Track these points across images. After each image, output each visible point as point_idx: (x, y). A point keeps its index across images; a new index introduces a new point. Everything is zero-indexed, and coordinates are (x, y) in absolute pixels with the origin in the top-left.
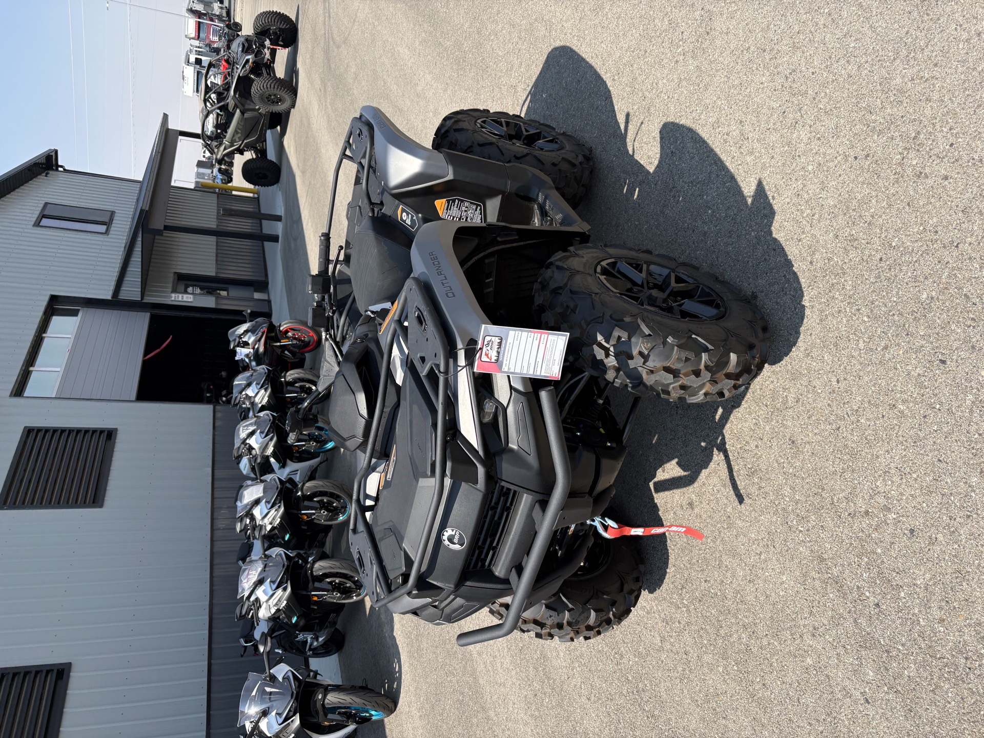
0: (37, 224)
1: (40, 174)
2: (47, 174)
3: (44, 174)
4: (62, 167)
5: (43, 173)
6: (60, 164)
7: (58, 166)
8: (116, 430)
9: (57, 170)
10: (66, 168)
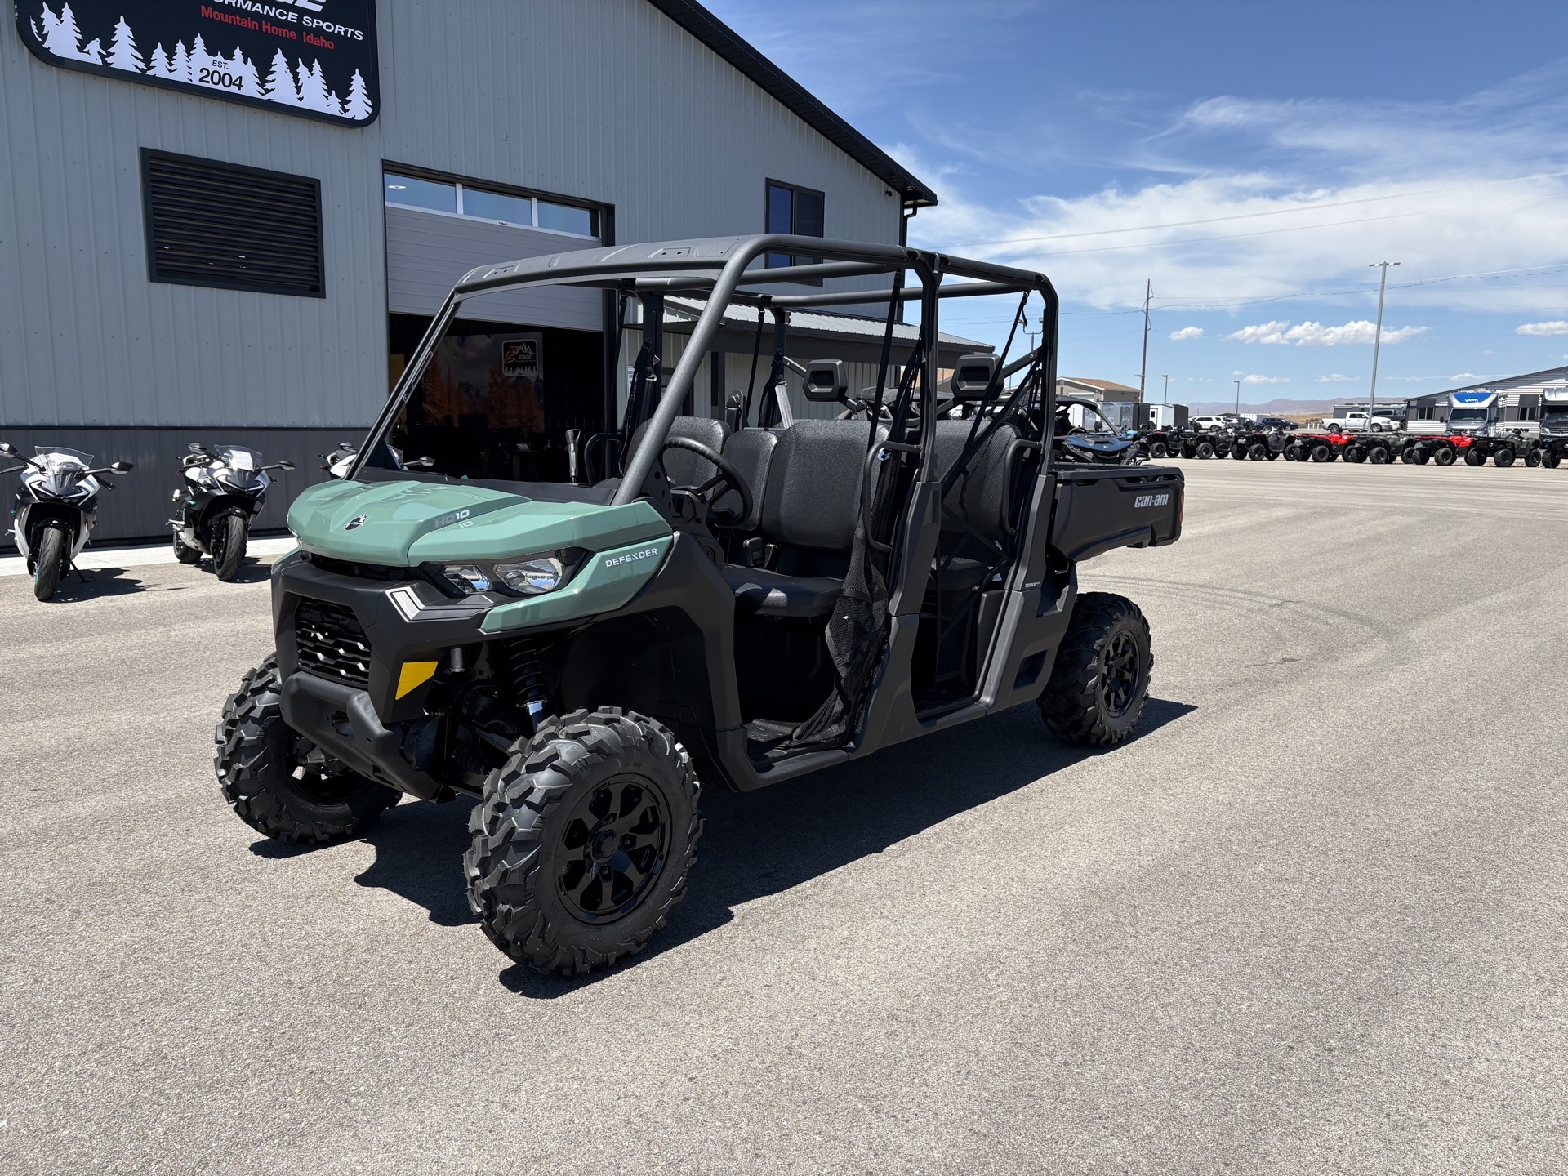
0: (770, 183)
1: (890, 184)
2: (890, 194)
3: (890, 189)
4: (915, 213)
5: (893, 187)
6: (918, 209)
7: (915, 207)
8: (324, 297)
9: (904, 207)
10: (909, 219)
